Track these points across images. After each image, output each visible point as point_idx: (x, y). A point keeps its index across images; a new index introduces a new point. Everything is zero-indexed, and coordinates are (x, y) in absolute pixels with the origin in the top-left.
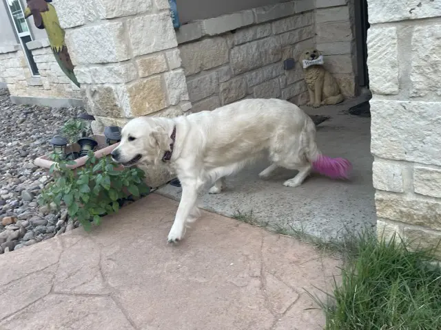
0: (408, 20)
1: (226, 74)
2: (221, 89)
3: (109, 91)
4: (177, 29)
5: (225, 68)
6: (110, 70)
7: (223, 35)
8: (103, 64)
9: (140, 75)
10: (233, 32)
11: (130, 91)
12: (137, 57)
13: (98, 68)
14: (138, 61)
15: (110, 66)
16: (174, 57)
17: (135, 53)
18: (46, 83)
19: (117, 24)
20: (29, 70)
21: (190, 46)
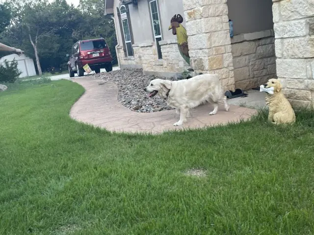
0: (282, 38)
1: (254, 58)
2: (250, 64)
3: (201, 59)
4: (232, 37)
5: (254, 55)
6: (203, 51)
7: (254, 40)
8: (201, 49)
9: (214, 54)
10: (260, 39)
11: (209, 59)
12: (214, 47)
13: (199, 51)
14: (214, 48)
15: (203, 50)
16: (229, 48)
17: (213, 45)
18: (165, 64)
19: (208, 35)
20: (157, 56)
21: (237, 44)
